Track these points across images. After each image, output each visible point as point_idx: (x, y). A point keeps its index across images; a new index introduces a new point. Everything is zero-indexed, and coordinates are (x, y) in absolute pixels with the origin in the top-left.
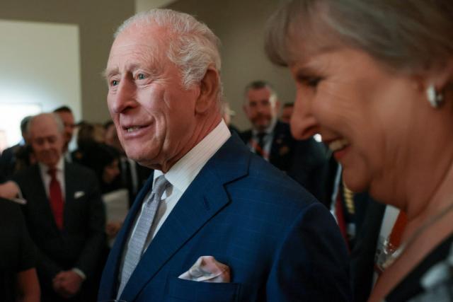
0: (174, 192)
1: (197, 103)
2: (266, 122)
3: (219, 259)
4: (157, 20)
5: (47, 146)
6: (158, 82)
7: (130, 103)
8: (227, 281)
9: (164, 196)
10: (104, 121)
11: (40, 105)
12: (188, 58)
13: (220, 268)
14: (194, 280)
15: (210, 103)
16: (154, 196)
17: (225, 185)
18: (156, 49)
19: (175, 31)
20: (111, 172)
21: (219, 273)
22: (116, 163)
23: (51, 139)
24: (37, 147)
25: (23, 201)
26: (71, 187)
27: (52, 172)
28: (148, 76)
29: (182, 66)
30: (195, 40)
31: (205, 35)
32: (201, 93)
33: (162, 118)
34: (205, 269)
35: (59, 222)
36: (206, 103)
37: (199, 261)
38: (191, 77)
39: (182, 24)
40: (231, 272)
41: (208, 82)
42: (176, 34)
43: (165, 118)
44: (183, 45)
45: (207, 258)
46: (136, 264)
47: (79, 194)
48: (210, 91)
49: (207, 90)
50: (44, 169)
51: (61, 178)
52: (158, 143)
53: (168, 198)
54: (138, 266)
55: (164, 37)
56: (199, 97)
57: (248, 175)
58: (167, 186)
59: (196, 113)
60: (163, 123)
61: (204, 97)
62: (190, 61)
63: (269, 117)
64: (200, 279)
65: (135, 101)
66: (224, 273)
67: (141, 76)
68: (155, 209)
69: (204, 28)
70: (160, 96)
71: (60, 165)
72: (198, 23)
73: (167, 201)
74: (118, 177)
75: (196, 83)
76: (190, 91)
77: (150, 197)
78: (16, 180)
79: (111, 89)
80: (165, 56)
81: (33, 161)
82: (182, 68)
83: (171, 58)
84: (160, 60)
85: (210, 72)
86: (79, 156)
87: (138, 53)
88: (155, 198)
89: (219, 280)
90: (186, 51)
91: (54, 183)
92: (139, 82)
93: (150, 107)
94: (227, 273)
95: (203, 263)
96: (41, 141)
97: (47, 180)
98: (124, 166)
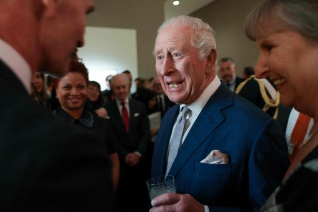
0: (193, 115)
1: (206, 68)
2: (229, 78)
3: (222, 151)
4: (183, 22)
5: (122, 90)
6: (186, 58)
7: (171, 70)
8: (227, 163)
9: (187, 117)
10: (149, 77)
11: (117, 70)
12: (202, 44)
13: (224, 156)
14: (209, 163)
15: (213, 67)
17: (221, 110)
18: (184, 39)
19: (193, 28)
20: (152, 103)
21: (223, 159)
22: (154, 98)
23: (124, 87)
24: (116, 91)
25: (108, 118)
26: (133, 111)
27: (123, 104)
28: (180, 54)
29: (199, 49)
30: (204, 34)
31: (209, 30)
32: (208, 62)
33: (189, 78)
34: (215, 157)
35: (127, 128)
36: (211, 67)
37: (212, 153)
38: (203, 54)
39: (197, 25)
40: (229, 158)
41: (211, 56)
42: (194, 31)
43: (191, 78)
44: (198, 37)
45: (216, 151)
46: (176, 155)
47: (136, 115)
48: (212, 61)
49: (211, 61)
50: (119, 103)
51: (127, 106)
53: (191, 118)
54: (177, 156)
55: (187, 32)
56: (207, 65)
57: (233, 104)
58: (189, 112)
59: (205, 73)
60: (190, 80)
61: (209, 64)
62: (203, 46)
63: (231, 76)
64: (212, 163)
65: (174, 68)
66: (225, 159)
67: (177, 55)
68: (184, 125)
69: (208, 26)
70: (187, 66)
71: (127, 101)
72: (204, 23)
73: (190, 119)
74: (156, 106)
75: (206, 57)
76: (202, 62)
78: (105, 107)
79: (158, 61)
80: (189, 43)
81: (113, 98)
82: (198, 50)
83: (192, 45)
84: (186, 45)
85: (213, 51)
86: (137, 95)
87: (174, 41)
88: (183, 119)
89: (223, 163)
90: (200, 40)
91: (124, 109)
92: (175, 58)
94: (227, 159)
95: (214, 154)
96: (118, 88)
97: (120, 108)
98: (159, 100)
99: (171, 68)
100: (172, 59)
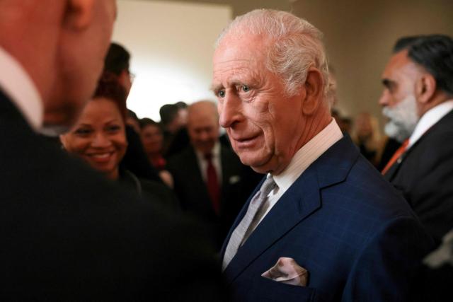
6: (262, 94)
7: (236, 117)
8: (303, 285)
12: (288, 64)
14: (274, 280)
15: (317, 103)
16: (259, 195)
17: (321, 190)
21: (296, 276)
29: (283, 74)
32: (308, 93)
36: (313, 103)
38: (293, 84)
41: (312, 81)
43: (272, 127)
44: (280, 51)
45: (286, 260)
47: (234, 179)
48: (316, 90)
52: (269, 151)
56: (306, 99)
57: (345, 181)
59: (303, 114)
60: (270, 133)
61: (310, 98)
62: (290, 67)
64: (278, 280)
65: (241, 114)
66: (301, 276)
67: (246, 88)
70: (265, 108)
76: (294, 97)
77: (257, 195)
80: (264, 67)
83: (271, 69)
84: (259, 71)
85: (311, 73)
87: (237, 69)
89: (295, 282)
92: (242, 93)
93: (257, 119)
95: (280, 264)
99: (235, 113)
100: (238, 95)
